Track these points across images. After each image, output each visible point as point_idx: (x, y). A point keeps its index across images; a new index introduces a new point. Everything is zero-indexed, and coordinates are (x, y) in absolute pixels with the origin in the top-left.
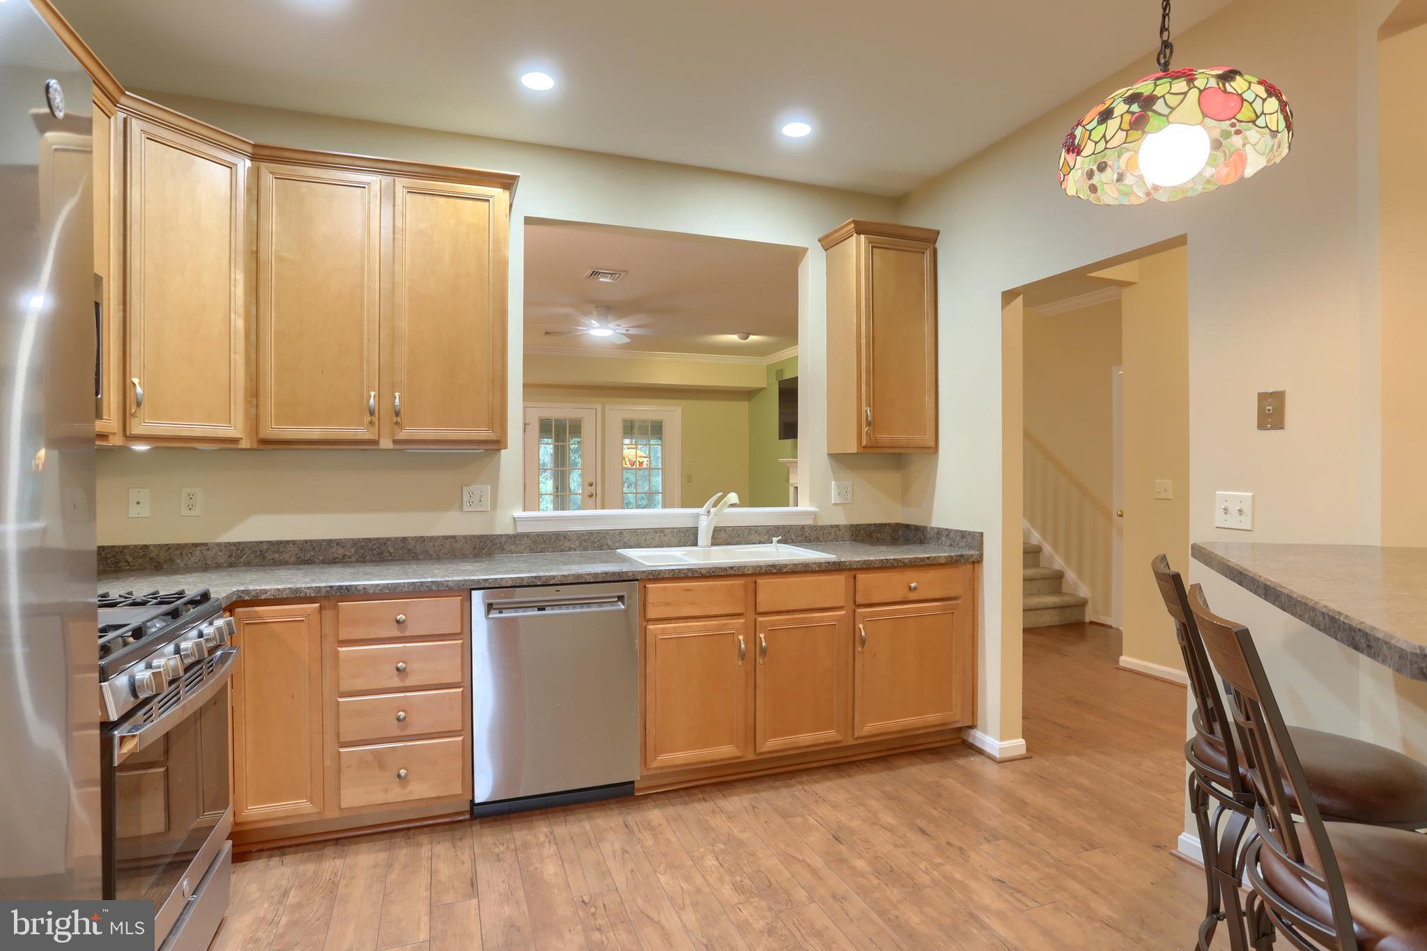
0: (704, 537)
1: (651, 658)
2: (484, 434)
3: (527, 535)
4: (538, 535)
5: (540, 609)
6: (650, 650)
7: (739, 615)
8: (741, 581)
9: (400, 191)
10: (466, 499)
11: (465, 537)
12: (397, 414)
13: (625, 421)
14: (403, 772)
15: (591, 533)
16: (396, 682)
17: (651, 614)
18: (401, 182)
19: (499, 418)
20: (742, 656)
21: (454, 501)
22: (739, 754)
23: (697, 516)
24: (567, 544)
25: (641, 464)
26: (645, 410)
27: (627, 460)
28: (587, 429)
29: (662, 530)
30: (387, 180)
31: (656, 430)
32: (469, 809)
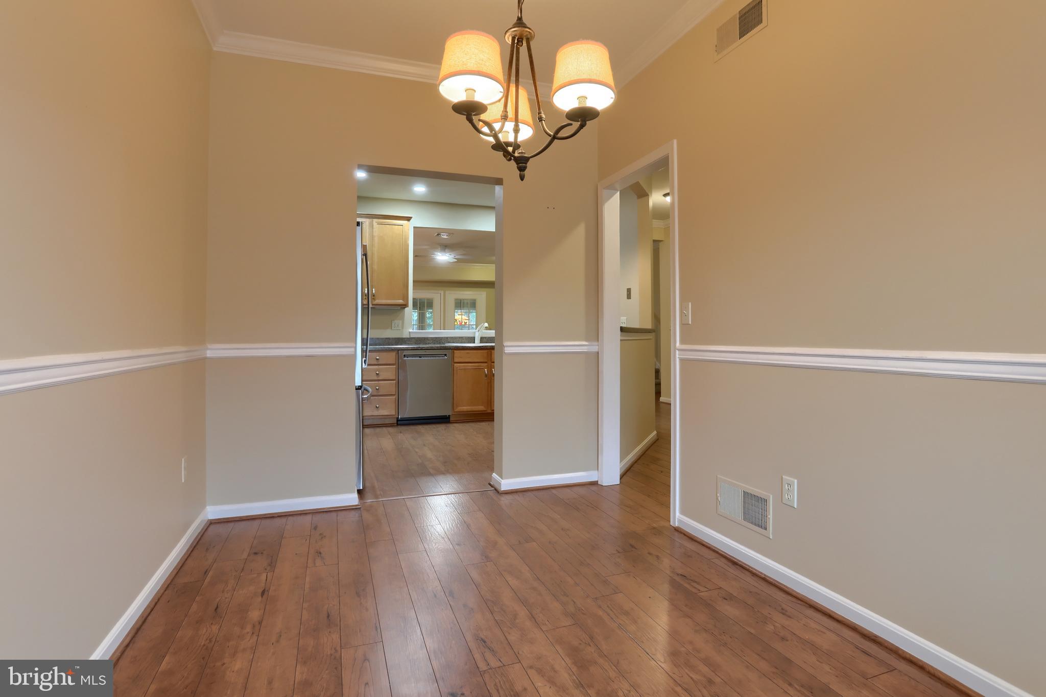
0: (477, 340)
1: (455, 375)
2: (401, 302)
3: (414, 338)
4: (418, 338)
5: (420, 357)
6: (455, 372)
7: (486, 362)
8: (486, 351)
9: (375, 224)
10: (393, 324)
11: (393, 338)
12: (374, 296)
13: (456, 300)
14: (377, 406)
15: (436, 338)
16: (376, 378)
17: (456, 360)
18: (375, 220)
19: (406, 297)
20: (486, 376)
21: (389, 326)
22: (485, 409)
23: (475, 332)
24: (428, 342)
25: (465, 323)
26: (467, 294)
27: (458, 321)
28: (436, 304)
29: (462, 337)
30: (371, 220)
31: (473, 305)
32: (396, 422)
